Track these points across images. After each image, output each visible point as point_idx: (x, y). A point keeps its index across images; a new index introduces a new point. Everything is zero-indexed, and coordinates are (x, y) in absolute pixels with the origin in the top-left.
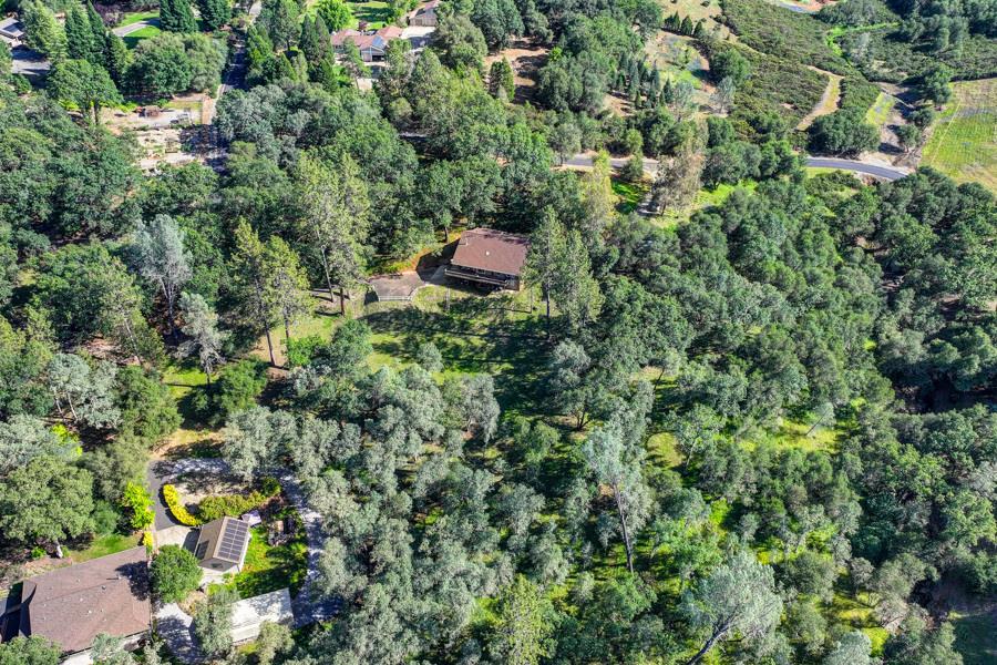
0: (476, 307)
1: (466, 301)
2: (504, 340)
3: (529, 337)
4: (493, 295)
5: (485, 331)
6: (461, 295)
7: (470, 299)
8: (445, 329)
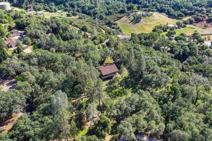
0: (113, 82)
1: (110, 82)
2: (124, 85)
3: (128, 82)
4: (113, 78)
5: (119, 85)
6: (108, 81)
7: (110, 81)
8: (113, 89)
